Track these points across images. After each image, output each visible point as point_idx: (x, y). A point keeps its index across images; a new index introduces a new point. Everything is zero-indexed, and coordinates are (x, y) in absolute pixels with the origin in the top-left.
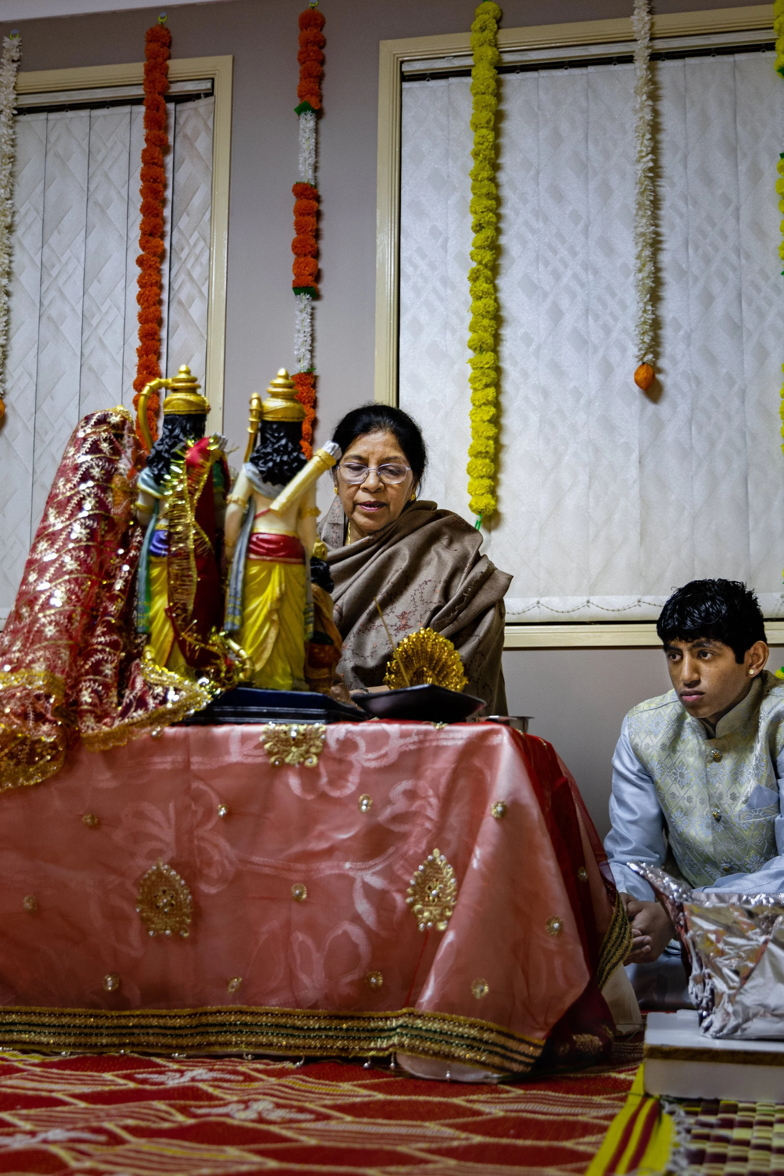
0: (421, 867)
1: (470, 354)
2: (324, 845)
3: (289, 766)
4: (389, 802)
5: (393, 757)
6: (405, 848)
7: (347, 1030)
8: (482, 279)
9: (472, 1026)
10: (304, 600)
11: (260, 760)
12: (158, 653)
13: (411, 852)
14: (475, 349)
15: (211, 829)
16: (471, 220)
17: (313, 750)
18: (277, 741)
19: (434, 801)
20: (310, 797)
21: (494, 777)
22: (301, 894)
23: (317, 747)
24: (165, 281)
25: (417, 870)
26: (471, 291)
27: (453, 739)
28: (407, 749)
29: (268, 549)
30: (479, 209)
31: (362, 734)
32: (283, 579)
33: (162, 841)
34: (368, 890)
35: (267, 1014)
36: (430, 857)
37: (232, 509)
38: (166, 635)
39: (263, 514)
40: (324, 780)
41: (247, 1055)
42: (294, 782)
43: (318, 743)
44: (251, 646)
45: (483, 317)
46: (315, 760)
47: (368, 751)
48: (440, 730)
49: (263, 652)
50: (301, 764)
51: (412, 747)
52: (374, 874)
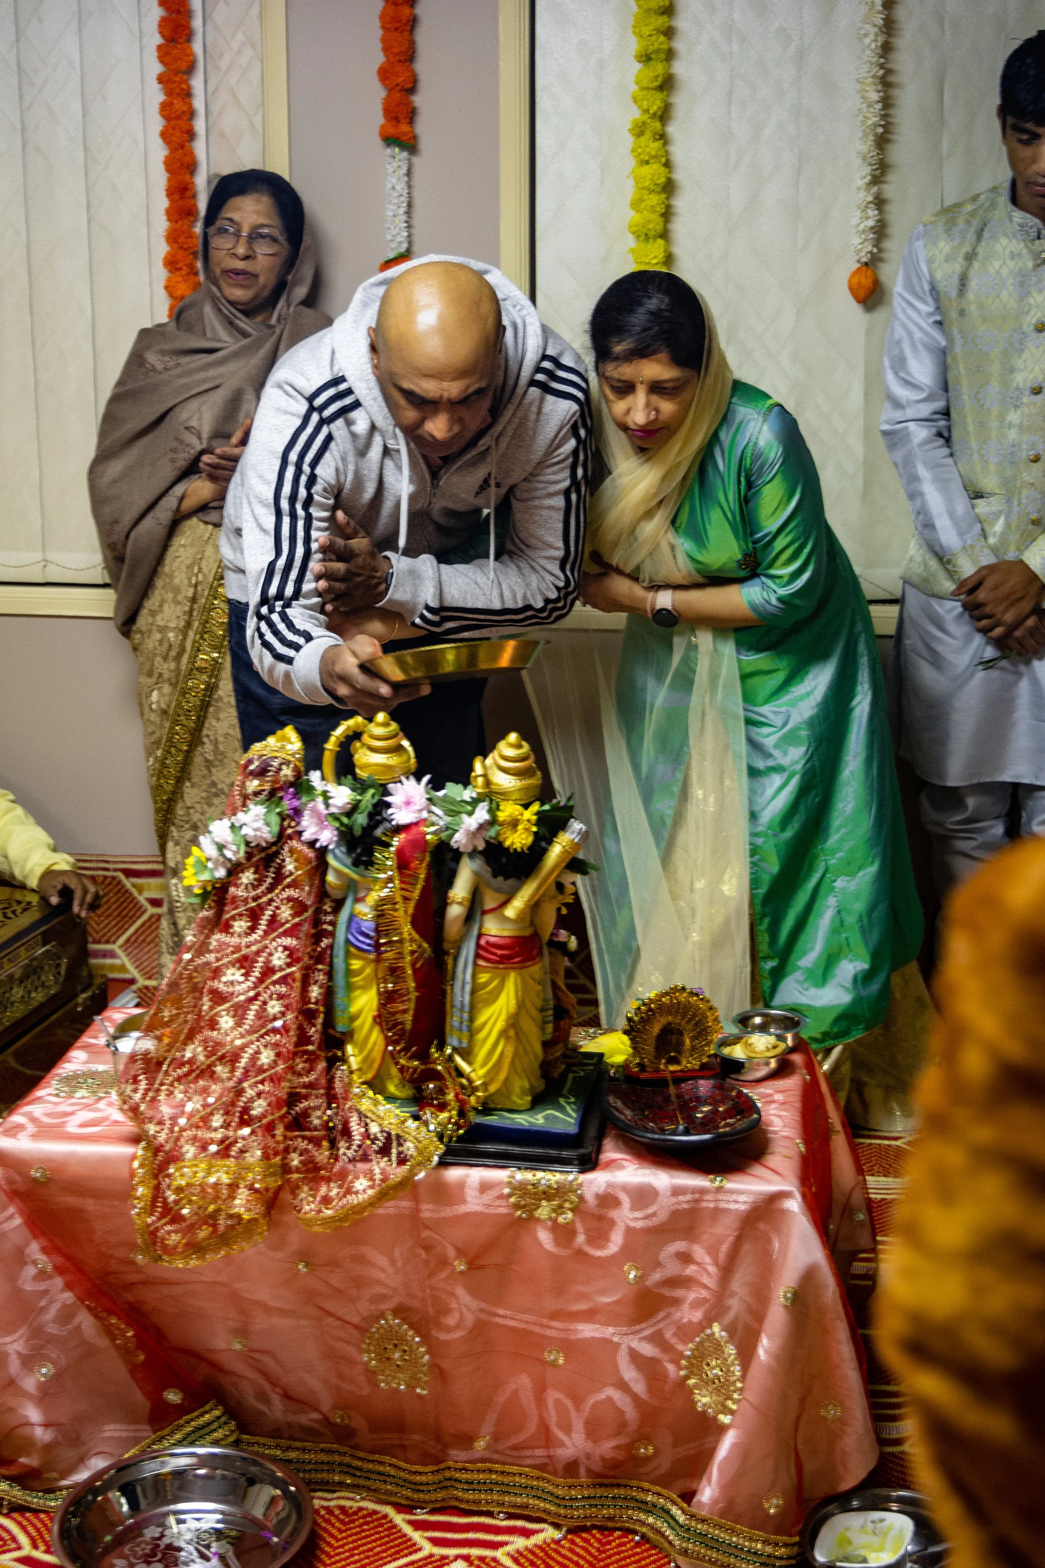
0: (697, 1339)
1: (630, 241)
2: (581, 1306)
3: (538, 1220)
4: (658, 1264)
5: (662, 1216)
6: (677, 1315)
7: (613, 1498)
8: (648, 134)
9: (765, 1542)
10: (541, 996)
11: (503, 1211)
12: (365, 1060)
13: (685, 1320)
14: (639, 236)
15: (447, 1278)
16: (634, 45)
17: (567, 1205)
18: (525, 1194)
19: (712, 1269)
20: (564, 1252)
21: (785, 1247)
22: (556, 1360)
23: (572, 1203)
24: (198, 103)
25: (692, 1341)
26: (633, 151)
27: (736, 1202)
28: (680, 1207)
29: (501, 956)
30: (646, 31)
31: (625, 1188)
32: (520, 988)
33: (387, 1286)
34: (635, 1357)
35: (521, 1474)
36: (708, 1331)
37: (455, 911)
38: (375, 1043)
39: (492, 910)
40: (581, 1238)
41: (500, 1512)
42: (544, 1237)
43: (574, 1198)
44: (483, 1065)
45: (652, 191)
46: (570, 1215)
47: (633, 1208)
48: (720, 1189)
49: (498, 1073)
50: (554, 1221)
51: (686, 1206)
52: (642, 1339)
